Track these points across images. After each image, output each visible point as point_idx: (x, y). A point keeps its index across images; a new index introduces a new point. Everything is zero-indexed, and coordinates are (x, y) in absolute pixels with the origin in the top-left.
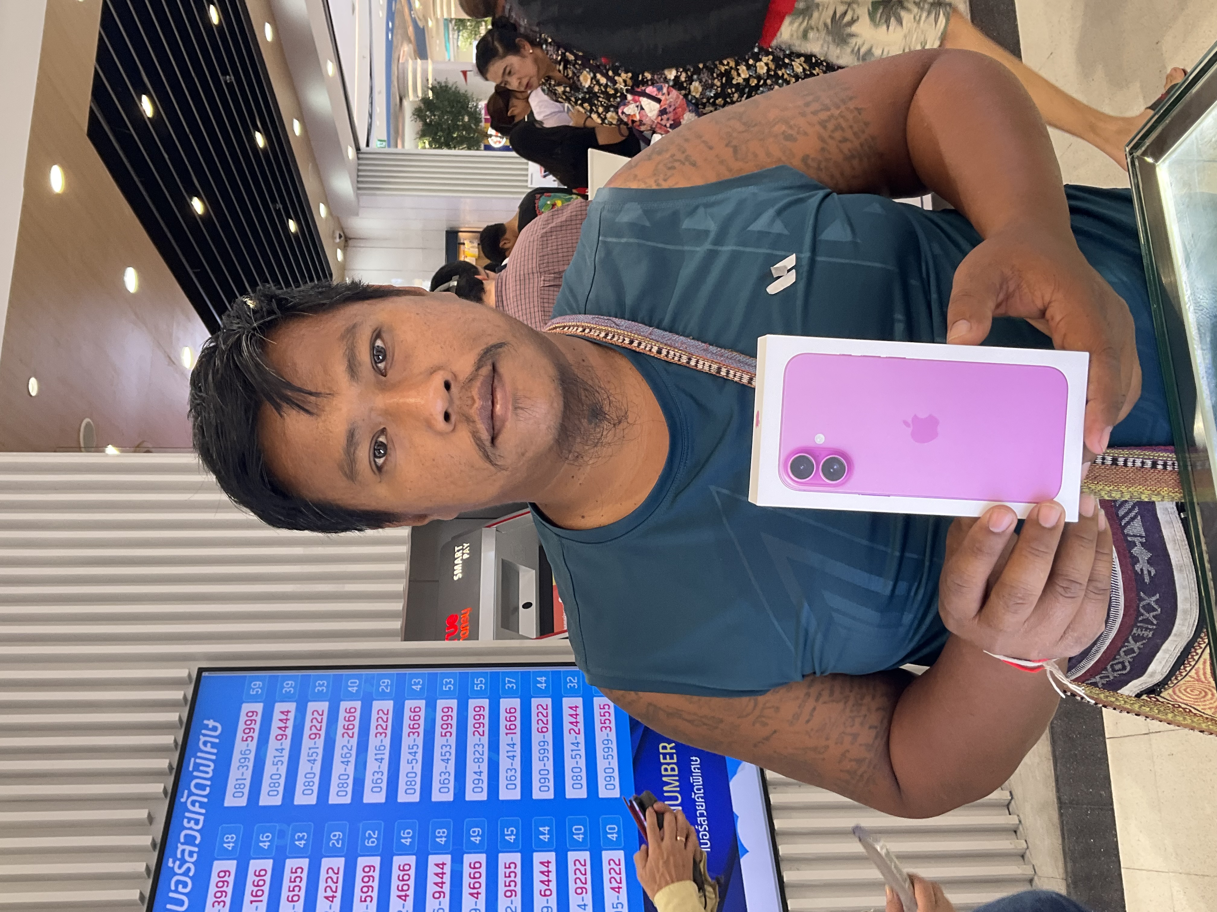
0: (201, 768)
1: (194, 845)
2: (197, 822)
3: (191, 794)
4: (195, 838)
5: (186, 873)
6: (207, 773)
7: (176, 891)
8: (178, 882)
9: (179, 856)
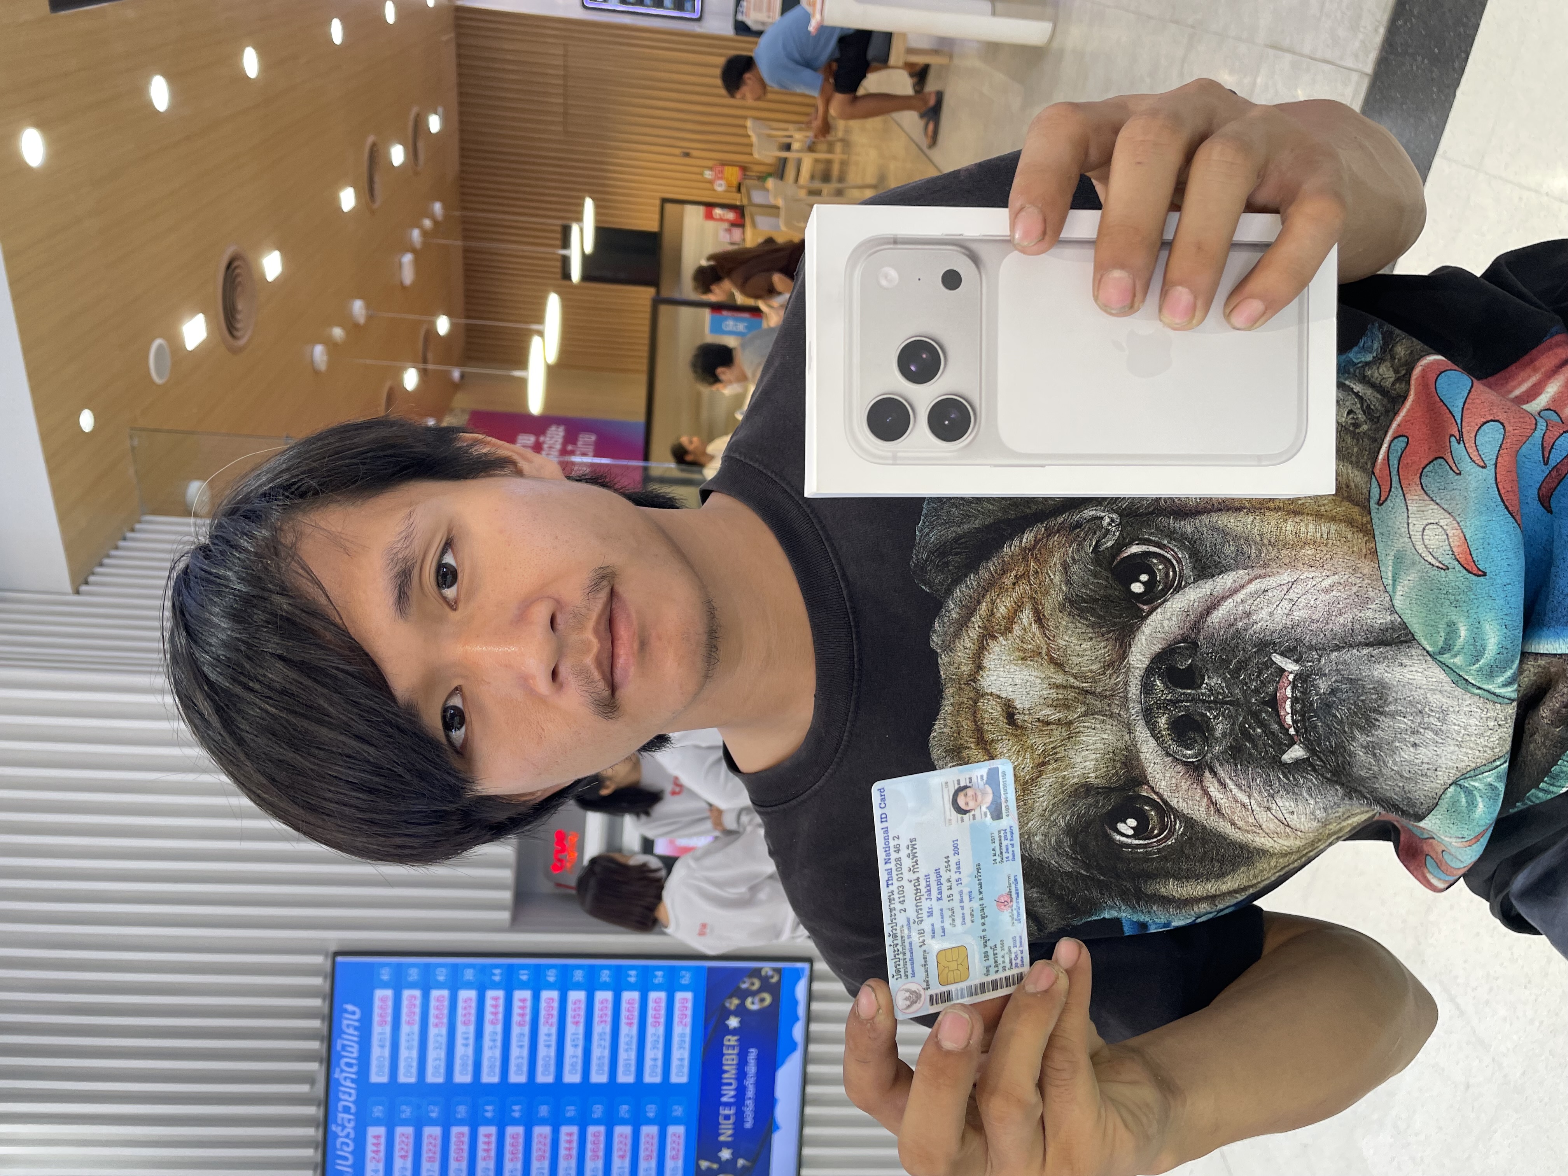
0: (349, 1049)
1: (350, 1114)
2: (350, 1094)
3: (342, 1071)
4: (349, 1108)
5: (347, 1136)
6: (352, 1053)
7: (342, 1150)
8: (343, 1143)
9: (339, 1122)
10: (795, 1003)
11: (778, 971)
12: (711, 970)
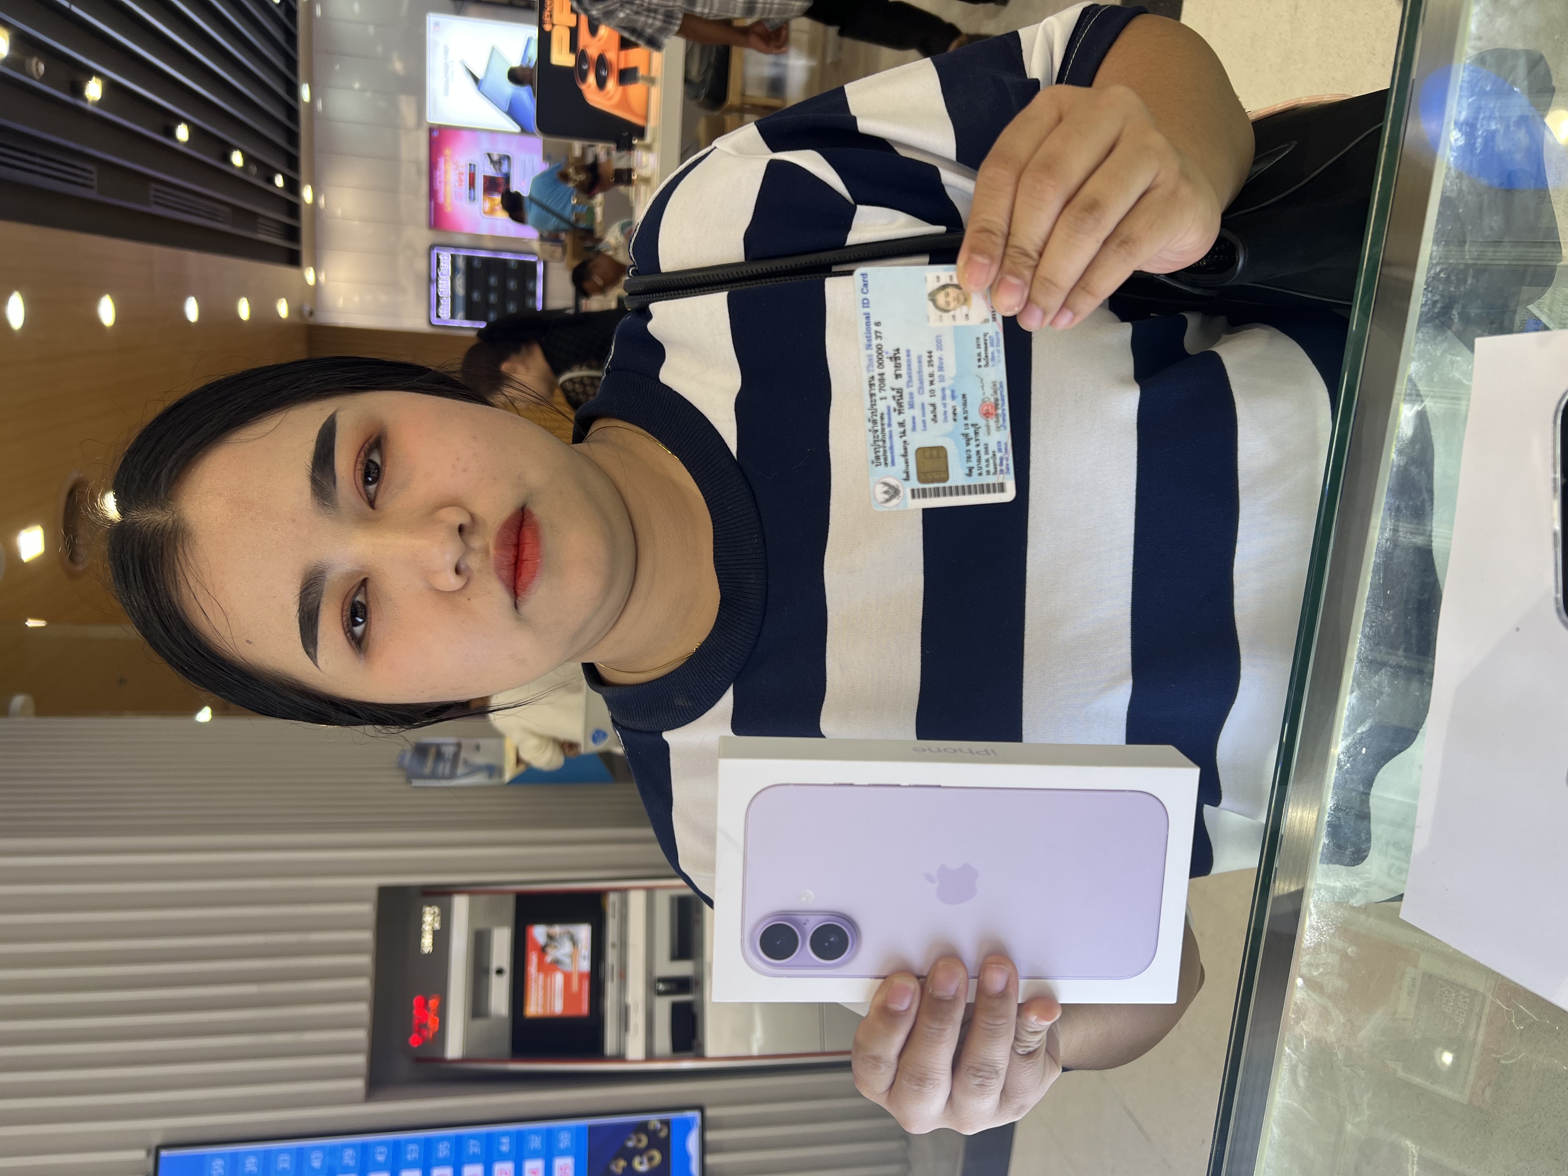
10: (687, 1158)
11: (666, 1123)
12: (592, 1130)
